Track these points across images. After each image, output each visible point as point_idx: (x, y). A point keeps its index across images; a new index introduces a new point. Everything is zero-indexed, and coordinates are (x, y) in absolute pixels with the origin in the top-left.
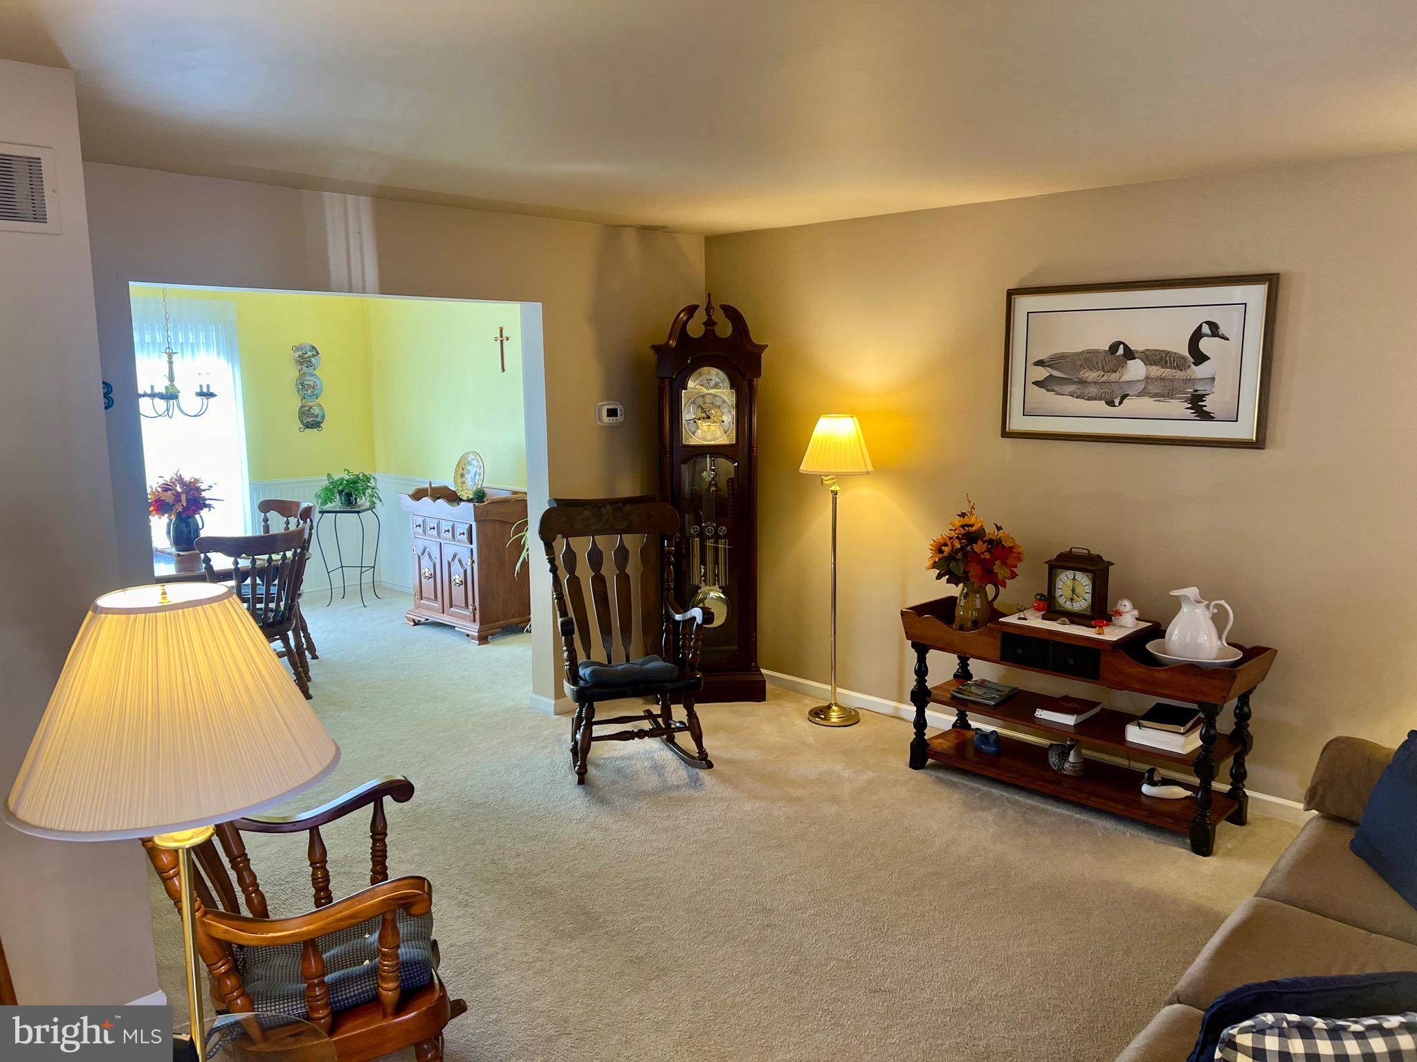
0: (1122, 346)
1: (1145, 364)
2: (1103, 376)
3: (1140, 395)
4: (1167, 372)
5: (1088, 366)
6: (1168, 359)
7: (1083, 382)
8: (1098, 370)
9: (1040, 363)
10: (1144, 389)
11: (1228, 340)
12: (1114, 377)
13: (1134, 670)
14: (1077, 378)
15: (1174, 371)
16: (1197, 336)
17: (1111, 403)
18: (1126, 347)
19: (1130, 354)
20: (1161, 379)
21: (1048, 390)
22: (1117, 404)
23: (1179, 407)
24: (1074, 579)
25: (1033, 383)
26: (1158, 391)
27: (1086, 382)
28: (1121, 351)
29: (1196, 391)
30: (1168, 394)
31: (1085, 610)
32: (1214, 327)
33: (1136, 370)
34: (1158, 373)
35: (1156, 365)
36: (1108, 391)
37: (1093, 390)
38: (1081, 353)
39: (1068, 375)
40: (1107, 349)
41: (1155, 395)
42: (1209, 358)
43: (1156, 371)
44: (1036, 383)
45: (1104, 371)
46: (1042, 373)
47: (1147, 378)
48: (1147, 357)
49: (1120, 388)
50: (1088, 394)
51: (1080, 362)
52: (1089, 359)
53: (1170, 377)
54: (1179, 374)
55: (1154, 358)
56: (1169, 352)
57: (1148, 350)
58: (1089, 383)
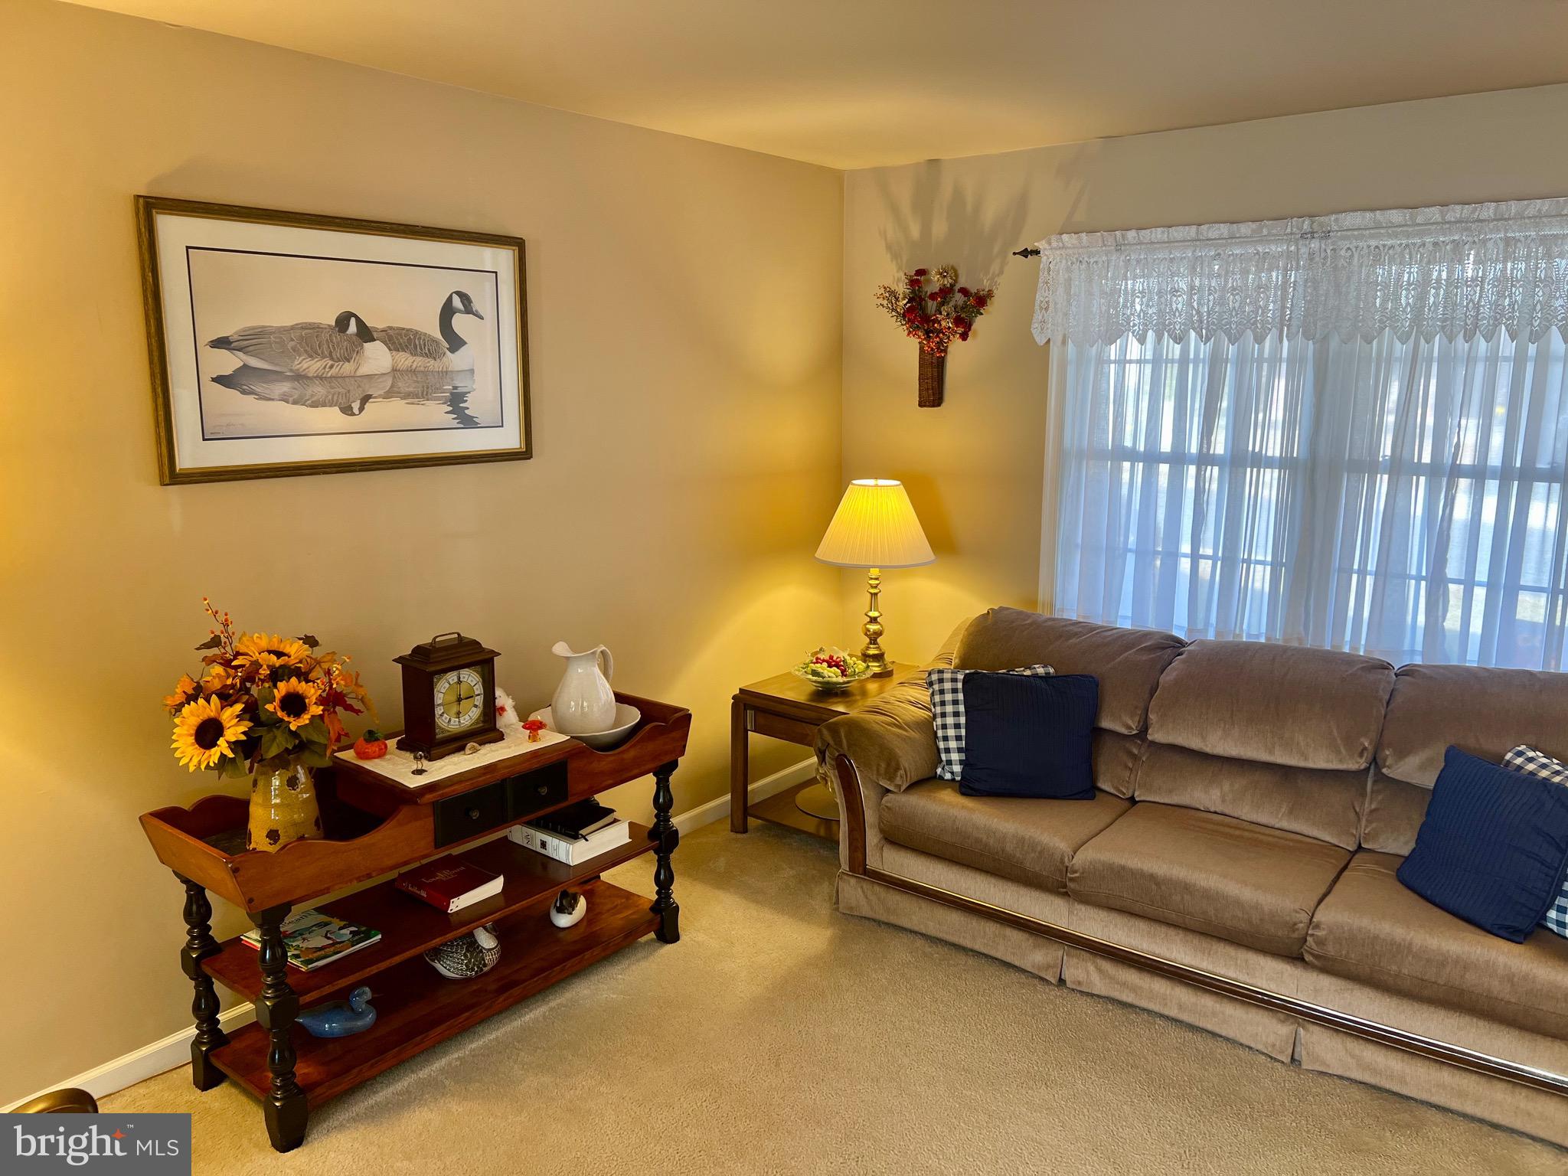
0: (353, 321)
1: (390, 350)
2: (331, 367)
3: (388, 395)
4: (419, 362)
5: (306, 351)
6: (417, 343)
7: (299, 377)
8: (324, 357)
9: (221, 343)
10: (392, 386)
11: (483, 319)
12: (347, 368)
14: (291, 370)
15: (427, 360)
16: (447, 313)
17: (347, 410)
19: (366, 334)
20: (412, 371)
21: (244, 392)
22: (356, 411)
23: (437, 412)
24: (459, 682)
25: (214, 380)
26: (411, 389)
27: (307, 377)
28: (353, 328)
29: (455, 388)
30: (422, 394)
32: (464, 297)
33: (377, 358)
34: (408, 363)
35: (404, 350)
36: (341, 390)
37: (319, 391)
38: (293, 328)
39: (277, 365)
40: (334, 324)
41: (406, 396)
42: (466, 343)
43: (405, 360)
44: (219, 380)
45: (332, 359)
46: (228, 362)
47: (394, 370)
48: (390, 338)
49: (359, 386)
50: (312, 396)
51: (292, 343)
52: (308, 338)
53: (422, 369)
54: (431, 364)
55: (400, 340)
56: (417, 332)
57: (391, 328)
58: (308, 378)
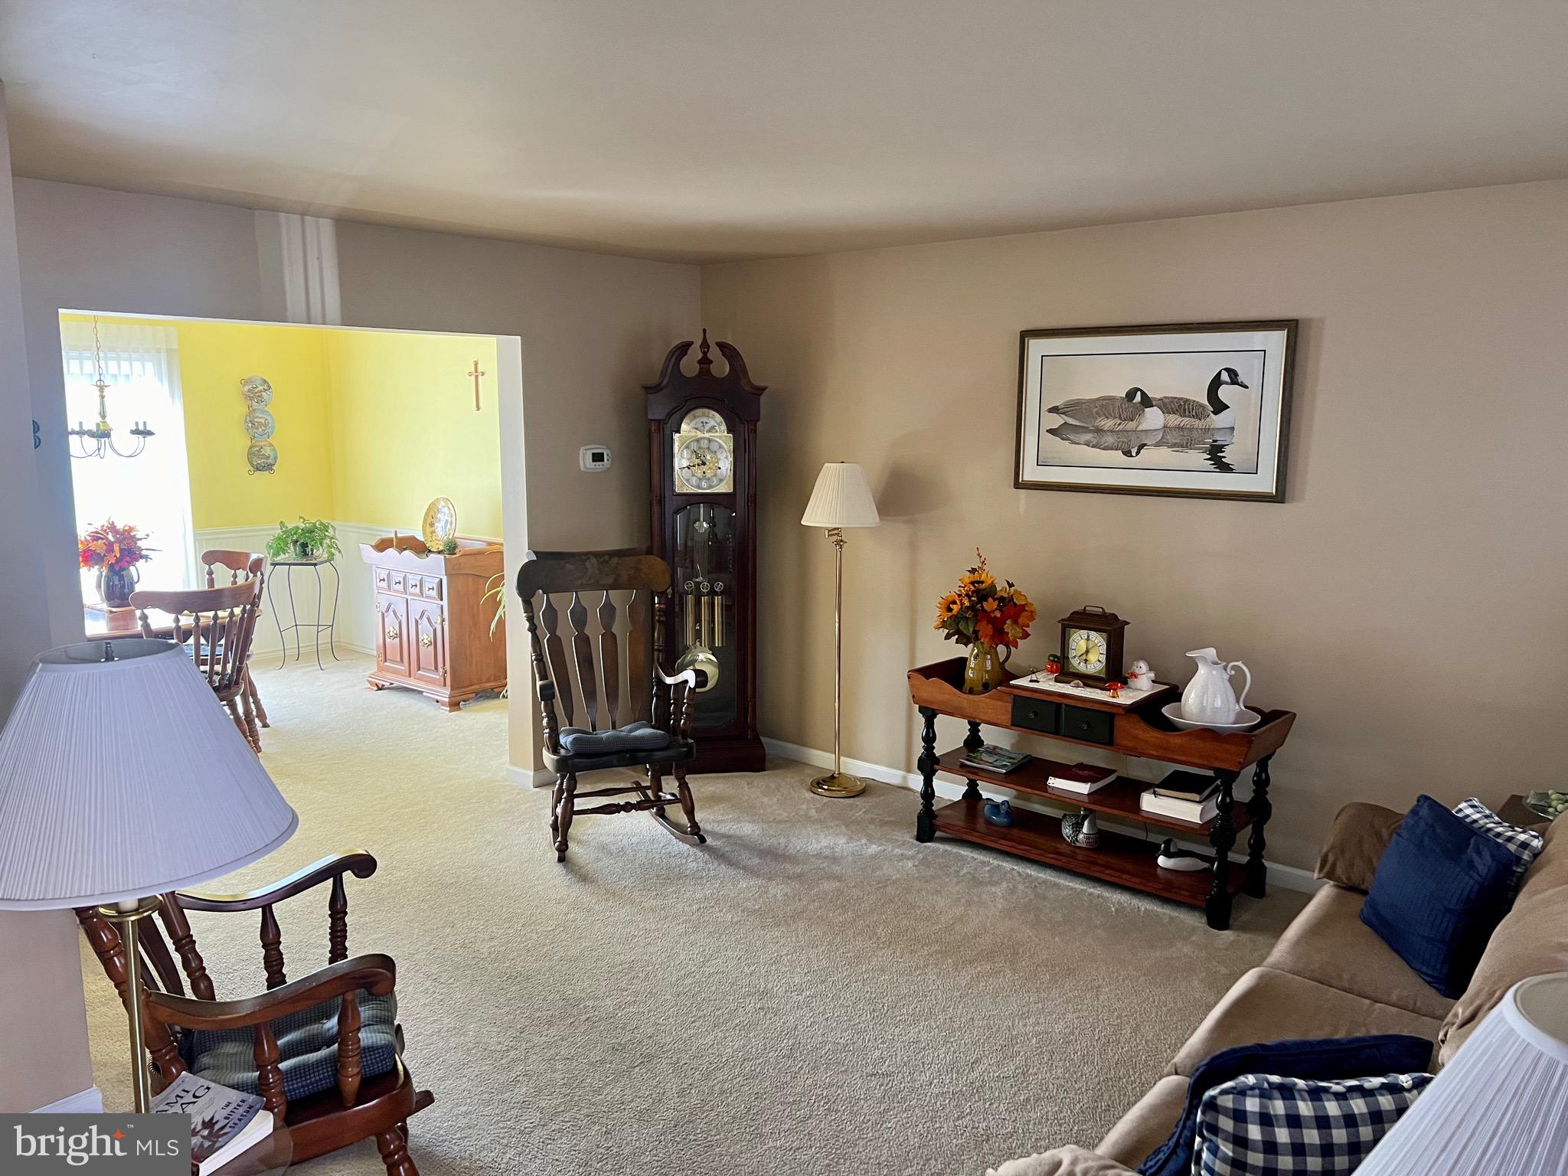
0: (1139, 393)
1: (1163, 413)
2: (1120, 424)
3: (1158, 445)
4: (1186, 421)
5: (1104, 414)
6: (1186, 407)
7: (1099, 431)
8: (1115, 418)
9: (1054, 410)
10: (1162, 437)
11: (1247, 387)
12: (1131, 425)
13: (1148, 735)
14: (1094, 426)
15: (1193, 420)
16: (1216, 383)
17: (1128, 453)
18: (1143, 394)
19: (1147, 402)
20: (1180, 428)
21: (1063, 439)
22: (1134, 454)
23: (1198, 458)
24: (1088, 639)
25: (1047, 431)
26: (1178, 441)
27: (1102, 430)
28: (1138, 398)
29: (1216, 441)
30: (1185, 445)
31: (1099, 672)
32: (1233, 373)
33: (1154, 418)
34: (1176, 423)
35: (1174, 413)
36: (1125, 440)
37: (1110, 439)
38: (1097, 399)
39: (1086, 423)
40: (1124, 396)
41: (1174, 445)
42: (1229, 407)
43: (1174, 420)
44: (1049, 431)
45: (1120, 418)
46: (1057, 421)
47: (1165, 427)
48: (1165, 404)
49: (1138, 438)
50: (1105, 443)
51: (1096, 409)
52: (1105, 406)
53: (1188, 426)
54: (1197, 423)
55: (1175, 406)
56: (1187, 400)
57: (1166, 398)
58: (1105, 431)
